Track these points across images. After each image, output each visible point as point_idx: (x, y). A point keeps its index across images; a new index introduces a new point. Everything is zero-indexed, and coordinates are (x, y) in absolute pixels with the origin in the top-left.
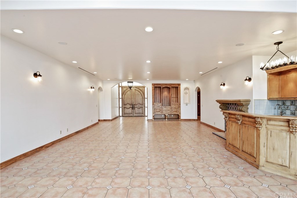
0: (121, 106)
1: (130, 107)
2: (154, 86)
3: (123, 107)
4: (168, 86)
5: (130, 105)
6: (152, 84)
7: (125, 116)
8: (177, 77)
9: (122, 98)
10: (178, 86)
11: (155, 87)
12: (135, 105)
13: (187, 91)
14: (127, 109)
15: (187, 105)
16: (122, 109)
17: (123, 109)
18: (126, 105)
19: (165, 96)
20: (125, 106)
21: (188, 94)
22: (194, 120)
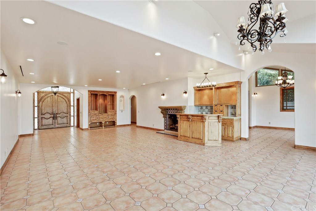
0: (36, 116)
1: (50, 117)
2: (90, 93)
3: (40, 118)
4: (105, 94)
5: (50, 114)
6: (88, 91)
7: (42, 128)
8: (114, 85)
9: (38, 106)
10: (114, 94)
12: (57, 114)
13: (122, 99)
14: (46, 120)
15: (122, 112)
16: (38, 120)
17: (40, 120)
18: (44, 114)
20: (43, 116)
21: (123, 102)
22: (128, 125)
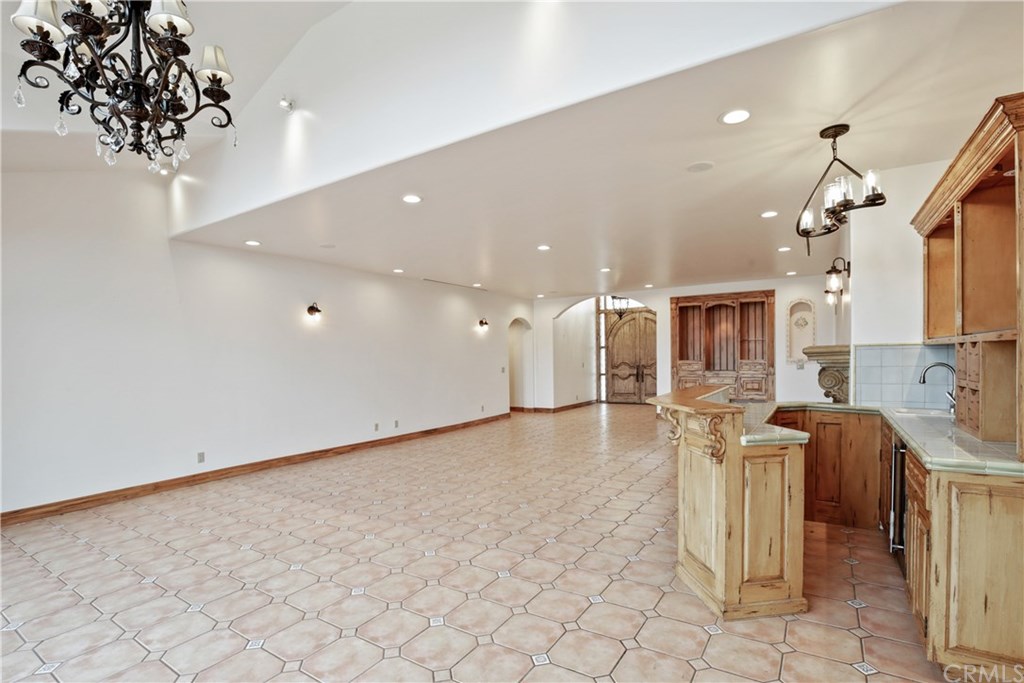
0: (603, 371)
1: (630, 375)
2: (677, 304)
3: (610, 374)
4: (728, 302)
5: (631, 367)
6: (671, 299)
7: (614, 400)
9: (607, 347)
10: (765, 299)
11: (681, 308)
12: (644, 367)
13: (804, 315)
14: (621, 381)
15: (802, 368)
16: (607, 379)
17: (610, 380)
18: (617, 367)
19: (724, 335)
20: (616, 371)
21: (809, 327)
